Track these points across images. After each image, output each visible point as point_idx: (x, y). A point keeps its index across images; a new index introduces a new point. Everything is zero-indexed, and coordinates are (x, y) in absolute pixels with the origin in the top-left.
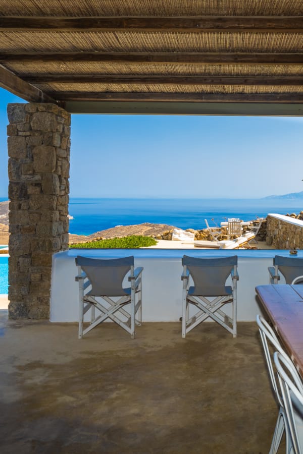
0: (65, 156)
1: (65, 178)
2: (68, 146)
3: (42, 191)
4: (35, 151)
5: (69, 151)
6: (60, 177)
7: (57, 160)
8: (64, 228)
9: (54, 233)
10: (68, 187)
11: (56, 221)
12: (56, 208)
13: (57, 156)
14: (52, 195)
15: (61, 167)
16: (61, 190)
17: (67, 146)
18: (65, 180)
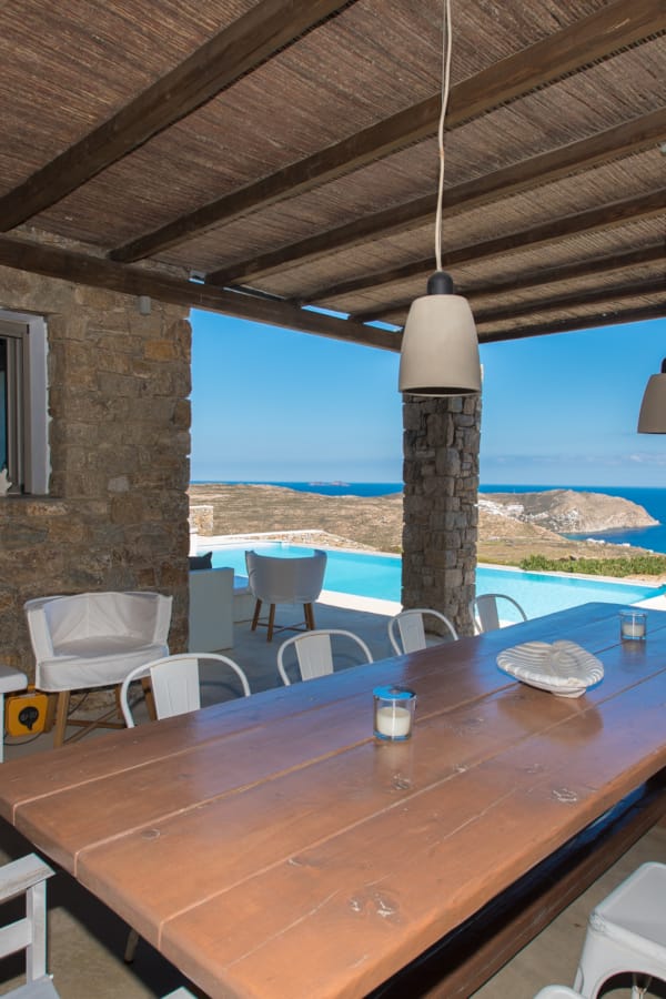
0: (472, 424)
1: (471, 454)
2: (478, 409)
3: (436, 471)
4: (430, 419)
5: (479, 416)
6: (461, 452)
7: (456, 429)
8: (469, 522)
9: (450, 526)
10: (477, 466)
11: (453, 511)
12: (455, 494)
13: (455, 424)
14: (446, 475)
15: (463, 439)
16: (462, 470)
17: (475, 411)
18: (470, 457)
